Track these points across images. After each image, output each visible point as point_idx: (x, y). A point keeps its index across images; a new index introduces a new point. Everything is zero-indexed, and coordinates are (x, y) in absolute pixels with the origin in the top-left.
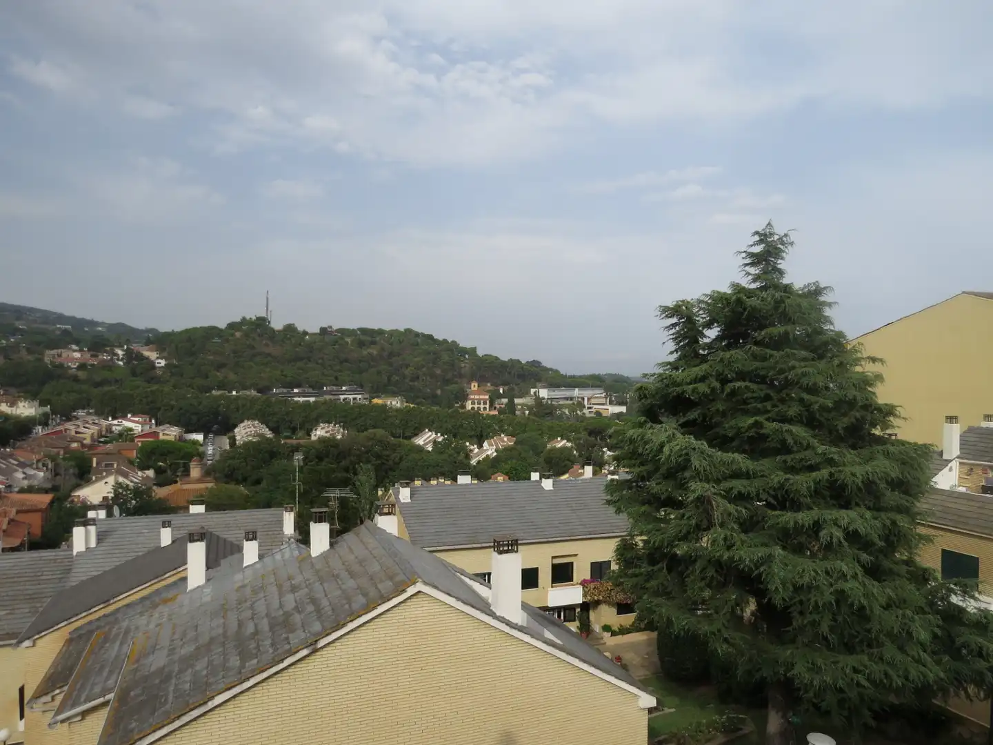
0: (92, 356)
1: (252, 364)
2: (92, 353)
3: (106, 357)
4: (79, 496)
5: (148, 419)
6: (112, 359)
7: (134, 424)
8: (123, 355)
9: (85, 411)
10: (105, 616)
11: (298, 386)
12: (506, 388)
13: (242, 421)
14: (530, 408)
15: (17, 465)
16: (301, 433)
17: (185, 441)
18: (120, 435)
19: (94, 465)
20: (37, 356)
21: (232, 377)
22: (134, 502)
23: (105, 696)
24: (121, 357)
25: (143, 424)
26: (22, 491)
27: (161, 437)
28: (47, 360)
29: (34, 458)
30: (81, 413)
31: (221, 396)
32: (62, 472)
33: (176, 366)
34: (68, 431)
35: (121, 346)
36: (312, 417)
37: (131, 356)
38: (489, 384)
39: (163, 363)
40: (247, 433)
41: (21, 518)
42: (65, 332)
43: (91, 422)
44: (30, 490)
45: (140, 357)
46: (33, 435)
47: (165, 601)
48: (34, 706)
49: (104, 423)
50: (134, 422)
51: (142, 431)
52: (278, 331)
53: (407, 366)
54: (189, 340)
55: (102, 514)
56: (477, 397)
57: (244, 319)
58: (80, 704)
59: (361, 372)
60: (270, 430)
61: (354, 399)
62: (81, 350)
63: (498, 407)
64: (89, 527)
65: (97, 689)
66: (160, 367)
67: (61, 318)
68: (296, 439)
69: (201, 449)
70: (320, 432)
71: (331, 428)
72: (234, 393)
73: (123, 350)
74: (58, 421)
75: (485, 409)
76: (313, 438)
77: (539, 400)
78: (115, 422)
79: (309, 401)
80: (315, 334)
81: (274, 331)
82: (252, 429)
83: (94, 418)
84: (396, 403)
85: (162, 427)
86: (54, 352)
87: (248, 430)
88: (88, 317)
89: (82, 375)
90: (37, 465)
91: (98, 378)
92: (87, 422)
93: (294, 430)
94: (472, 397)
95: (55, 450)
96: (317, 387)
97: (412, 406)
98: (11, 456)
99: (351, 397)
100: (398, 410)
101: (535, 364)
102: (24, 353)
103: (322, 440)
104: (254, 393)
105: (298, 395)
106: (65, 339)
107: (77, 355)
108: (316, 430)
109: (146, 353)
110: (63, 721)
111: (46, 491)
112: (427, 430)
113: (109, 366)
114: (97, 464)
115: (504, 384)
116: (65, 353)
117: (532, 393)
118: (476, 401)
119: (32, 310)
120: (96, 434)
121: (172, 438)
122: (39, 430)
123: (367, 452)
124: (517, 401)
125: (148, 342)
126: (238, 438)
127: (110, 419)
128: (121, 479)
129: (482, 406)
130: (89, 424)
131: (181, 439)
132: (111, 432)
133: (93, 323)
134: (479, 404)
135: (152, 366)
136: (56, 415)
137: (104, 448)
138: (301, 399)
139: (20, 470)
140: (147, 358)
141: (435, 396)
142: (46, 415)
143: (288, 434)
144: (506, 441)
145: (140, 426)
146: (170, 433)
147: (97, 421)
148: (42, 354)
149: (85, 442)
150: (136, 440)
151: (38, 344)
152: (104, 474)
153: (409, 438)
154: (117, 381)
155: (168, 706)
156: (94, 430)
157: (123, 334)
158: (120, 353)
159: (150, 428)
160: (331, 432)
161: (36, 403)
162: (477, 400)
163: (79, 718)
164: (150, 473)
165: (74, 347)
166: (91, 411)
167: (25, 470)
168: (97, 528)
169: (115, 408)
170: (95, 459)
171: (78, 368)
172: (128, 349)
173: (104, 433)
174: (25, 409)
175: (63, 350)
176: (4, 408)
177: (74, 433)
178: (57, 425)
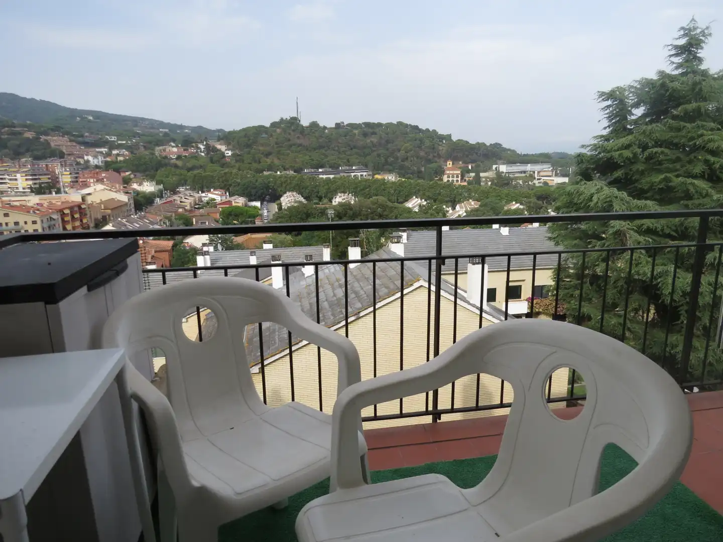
0: (184, 150)
1: (289, 152)
2: (184, 148)
3: (193, 150)
4: (188, 243)
5: (224, 192)
6: (197, 152)
7: (215, 196)
8: (204, 148)
9: (184, 188)
11: (321, 167)
12: (474, 165)
13: (285, 193)
14: (492, 180)
15: (149, 223)
16: (325, 201)
17: (250, 207)
18: (208, 203)
19: (194, 223)
20: (151, 151)
21: (276, 162)
24: (203, 150)
25: (221, 196)
27: (234, 204)
28: (157, 153)
29: (158, 218)
30: (181, 189)
31: (270, 175)
33: (238, 155)
34: (176, 201)
35: (202, 142)
36: (332, 189)
37: (210, 149)
38: (461, 163)
39: (230, 153)
40: (289, 201)
42: (166, 134)
43: (189, 195)
45: (215, 150)
46: (155, 204)
49: (197, 195)
50: (215, 194)
51: (221, 200)
52: (307, 127)
53: (399, 150)
54: (245, 136)
56: (451, 172)
57: (282, 119)
59: (365, 155)
60: (304, 198)
61: (362, 175)
62: (177, 146)
63: (467, 179)
66: (228, 156)
67: (162, 124)
68: (322, 204)
69: (260, 212)
70: (338, 200)
71: (346, 197)
72: (279, 173)
73: (203, 145)
74: (169, 195)
75: (457, 181)
76: (334, 203)
77: (499, 174)
78: (203, 195)
79: (329, 178)
80: (331, 128)
81: (303, 127)
82: (292, 198)
83: (191, 192)
84: (391, 178)
85: (233, 198)
86: (161, 148)
87: (289, 199)
88: (179, 123)
89: (179, 163)
90: (160, 223)
91: (189, 165)
93: (320, 198)
94: (448, 172)
95: (170, 213)
96: (335, 167)
97: (403, 180)
98: (145, 217)
99: (359, 174)
100: (393, 183)
101: (497, 146)
102: (142, 149)
103: (340, 204)
104: (292, 172)
105: (322, 173)
106: (166, 139)
107: (175, 150)
108: (335, 198)
109: (219, 147)
112: (414, 197)
113: (195, 157)
114: (196, 222)
115: (472, 162)
116: (168, 149)
117: (494, 168)
118: (451, 176)
119: (143, 119)
120: (193, 203)
121: (240, 205)
122: (158, 201)
123: (372, 213)
124: (482, 175)
125: (219, 139)
126: (283, 204)
127: (200, 192)
129: (455, 179)
130: (187, 196)
131: (246, 205)
132: (202, 201)
133: (181, 127)
134: (453, 177)
135: (223, 156)
136: (167, 190)
137: (198, 212)
138: (324, 177)
140: (220, 150)
141: (420, 172)
142: (161, 192)
143: (317, 201)
144: (473, 204)
145: (219, 197)
146: (239, 201)
147: (192, 194)
148: (153, 150)
149: (186, 208)
150: (218, 206)
151: (150, 142)
153: (402, 203)
154: (201, 167)
156: (191, 200)
157: (202, 134)
158: (202, 147)
159: (226, 198)
160: (346, 200)
161: (154, 183)
162: (452, 174)
165: (173, 144)
166: (187, 188)
169: (203, 185)
170: (194, 219)
171: (177, 159)
172: (207, 144)
173: (197, 202)
174: (148, 187)
175: (166, 147)
176: (135, 186)
177: (179, 202)
178: (168, 197)
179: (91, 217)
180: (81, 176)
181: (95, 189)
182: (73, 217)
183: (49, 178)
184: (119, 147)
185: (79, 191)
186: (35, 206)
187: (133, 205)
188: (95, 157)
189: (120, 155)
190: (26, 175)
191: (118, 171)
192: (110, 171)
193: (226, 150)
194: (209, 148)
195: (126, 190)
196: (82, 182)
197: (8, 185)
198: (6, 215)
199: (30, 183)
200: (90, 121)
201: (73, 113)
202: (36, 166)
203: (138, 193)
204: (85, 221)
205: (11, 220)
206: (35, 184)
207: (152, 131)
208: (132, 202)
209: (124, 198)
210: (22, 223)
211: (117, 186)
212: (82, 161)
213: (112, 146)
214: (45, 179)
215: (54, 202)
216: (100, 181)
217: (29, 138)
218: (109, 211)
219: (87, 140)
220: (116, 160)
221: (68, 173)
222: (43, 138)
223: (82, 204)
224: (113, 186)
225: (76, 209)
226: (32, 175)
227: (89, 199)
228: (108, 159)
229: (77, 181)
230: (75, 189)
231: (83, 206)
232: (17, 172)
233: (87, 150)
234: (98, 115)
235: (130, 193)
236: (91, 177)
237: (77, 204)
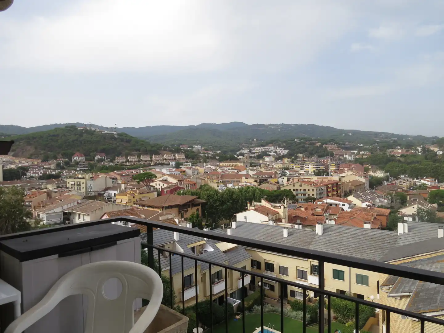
0: (406, 151)
2: (406, 149)
3: (413, 151)
4: (401, 212)
5: (434, 180)
6: (416, 152)
7: (427, 182)
9: (404, 175)
10: (411, 262)
15: (376, 197)
18: (420, 186)
19: (408, 199)
20: (384, 152)
22: (426, 217)
23: (410, 293)
24: (420, 151)
26: (379, 207)
27: (441, 188)
28: (388, 154)
29: (383, 194)
30: (402, 176)
32: (394, 201)
34: (397, 184)
35: (420, 146)
39: (441, 153)
41: (378, 217)
42: (395, 141)
43: (406, 180)
44: (381, 207)
45: (430, 151)
46: (383, 185)
47: (438, 262)
48: (383, 289)
49: (412, 181)
50: (427, 181)
51: (431, 185)
55: (410, 219)
58: (399, 293)
62: (401, 149)
64: (405, 224)
65: (407, 289)
66: (440, 155)
67: (393, 135)
73: (421, 148)
74: (392, 179)
78: (418, 181)
83: (408, 178)
85: (441, 184)
86: (390, 150)
88: (405, 134)
89: (402, 159)
90: (384, 197)
91: (409, 161)
92: (405, 180)
95: (391, 191)
98: (374, 192)
102: (379, 151)
106: (395, 145)
107: (400, 151)
109: (432, 149)
110: (392, 297)
111: (388, 208)
113: (415, 155)
114: (409, 199)
119: (381, 133)
120: (408, 186)
122: (385, 183)
125: (433, 143)
127: (415, 179)
128: (420, 206)
132: (416, 185)
133: (407, 136)
135: (435, 155)
136: (392, 176)
137: (412, 192)
139: (378, 198)
140: (433, 151)
142: (387, 177)
145: (430, 183)
147: (409, 180)
148: (386, 151)
149: (404, 189)
150: (428, 189)
151: (384, 147)
152: (413, 203)
154: (418, 162)
155: (437, 304)
156: (408, 184)
157: (420, 140)
158: (420, 149)
159: (435, 184)
161: (384, 172)
163: (399, 298)
164: (435, 205)
165: (399, 147)
166: (406, 175)
167: (380, 199)
168: (408, 225)
169: (418, 174)
170: (408, 197)
171: (401, 156)
172: (423, 147)
173: (412, 185)
174: (380, 174)
175: (394, 149)
176: (371, 173)
177: (399, 185)
178: (392, 181)
179: (343, 189)
180: (341, 166)
181: (347, 174)
182: (333, 189)
183: (324, 167)
184: (365, 150)
185: (338, 175)
186: (315, 182)
187: (368, 185)
188: (350, 156)
189: (365, 154)
190: (313, 165)
191: (362, 164)
192: (357, 164)
193: (438, 151)
194: (424, 150)
195: (365, 175)
196: (341, 169)
197: (305, 170)
198: (301, 186)
199: (315, 169)
200: (350, 136)
201: (342, 132)
202: (319, 161)
203: (372, 177)
204: (339, 192)
205: (302, 188)
206: (317, 170)
207: (386, 140)
208: (368, 182)
209: (363, 180)
210: (307, 190)
211: (360, 172)
212: (342, 158)
213: (360, 149)
214: (322, 167)
215: (324, 180)
216: (351, 169)
217: (318, 146)
218: (353, 187)
219: (346, 146)
220: (362, 157)
221: (334, 165)
222: (324, 146)
223: (339, 182)
224: (357, 173)
225: (335, 185)
226: (316, 165)
227: (343, 180)
228: (357, 157)
229: (338, 169)
230: (336, 174)
231: (339, 184)
232: (309, 164)
233: (346, 151)
234: (355, 132)
235: (368, 177)
236: (346, 167)
237: (335, 182)
